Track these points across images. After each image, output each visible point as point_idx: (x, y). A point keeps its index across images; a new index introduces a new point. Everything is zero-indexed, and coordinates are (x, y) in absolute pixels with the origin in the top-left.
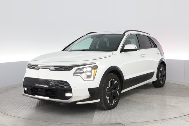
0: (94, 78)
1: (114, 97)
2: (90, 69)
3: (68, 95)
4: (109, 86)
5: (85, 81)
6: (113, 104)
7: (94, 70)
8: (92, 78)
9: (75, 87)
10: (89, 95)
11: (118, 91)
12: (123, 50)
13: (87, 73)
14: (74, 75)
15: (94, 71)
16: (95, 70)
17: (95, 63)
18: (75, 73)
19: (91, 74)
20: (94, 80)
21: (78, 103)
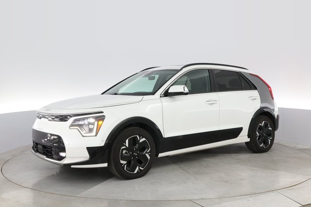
0: (97, 133)
1: (140, 162)
2: (92, 120)
3: (62, 154)
4: (127, 145)
5: (83, 136)
6: (136, 172)
7: (98, 122)
8: (94, 133)
9: (69, 144)
10: (89, 156)
11: (148, 153)
12: (167, 94)
13: (90, 125)
14: (71, 128)
15: (98, 124)
16: (100, 122)
17: (102, 112)
18: (72, 125)
19: (94, 128)
20: (96, 136)
21: (72, 166)
